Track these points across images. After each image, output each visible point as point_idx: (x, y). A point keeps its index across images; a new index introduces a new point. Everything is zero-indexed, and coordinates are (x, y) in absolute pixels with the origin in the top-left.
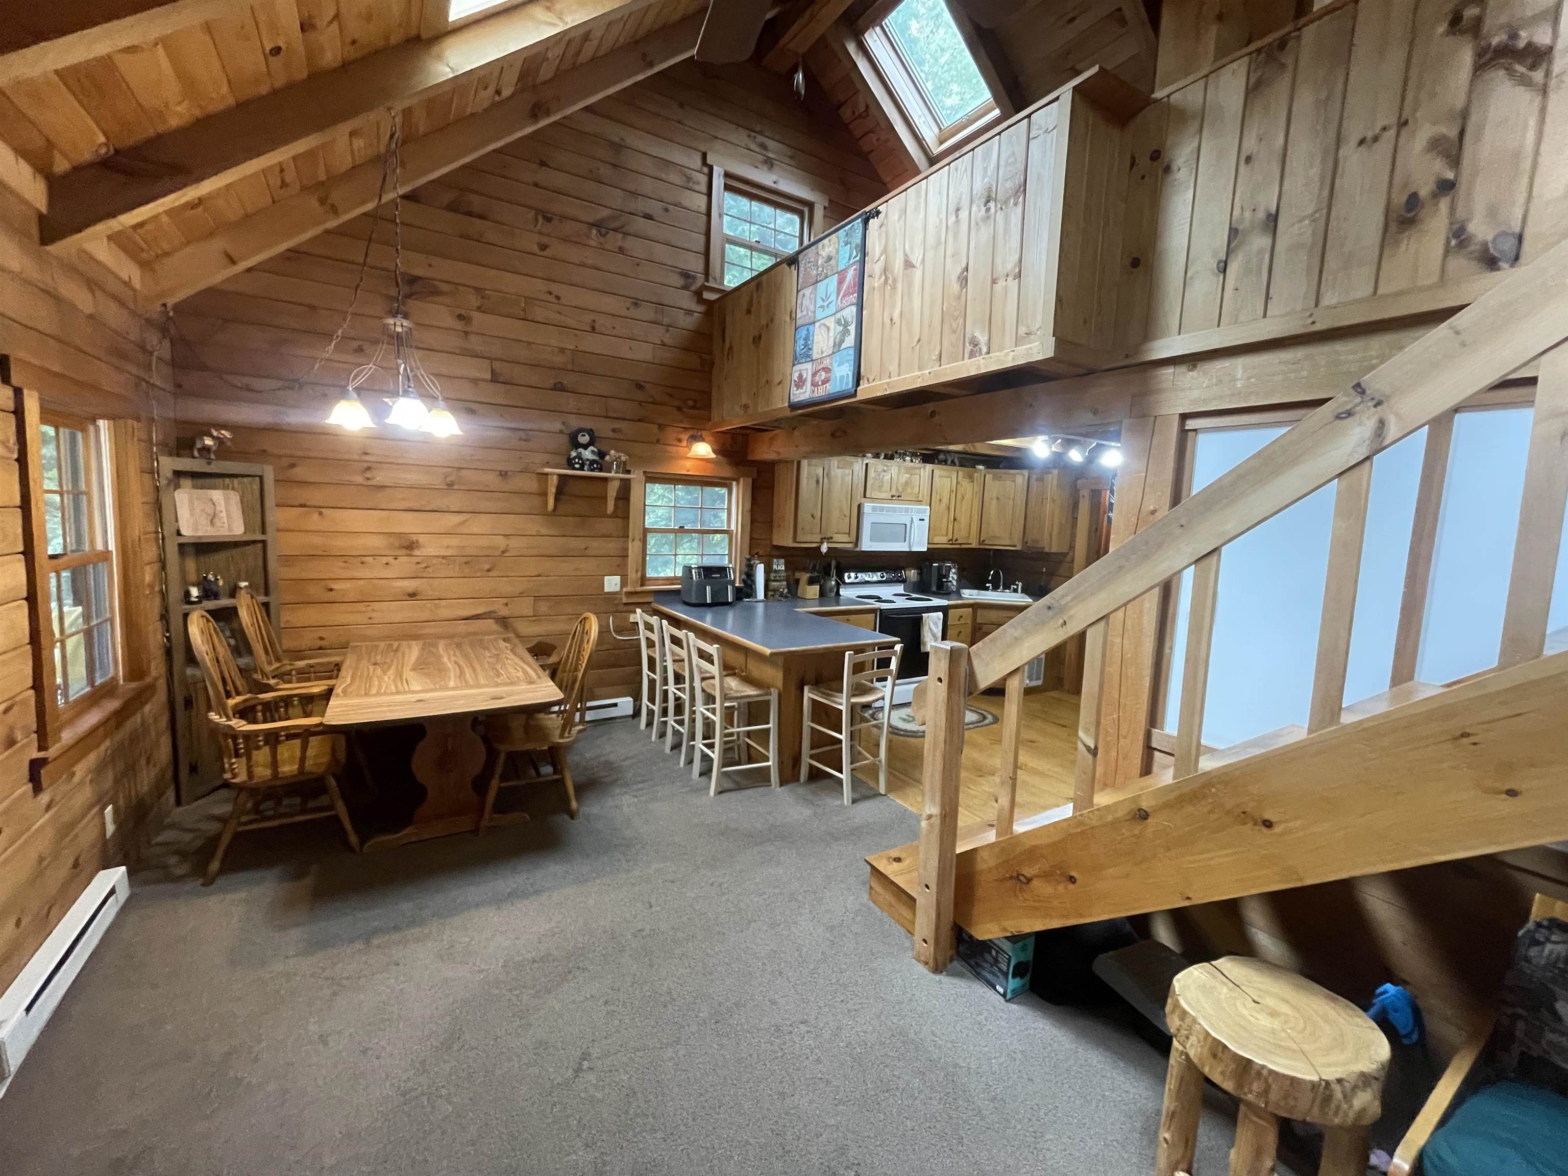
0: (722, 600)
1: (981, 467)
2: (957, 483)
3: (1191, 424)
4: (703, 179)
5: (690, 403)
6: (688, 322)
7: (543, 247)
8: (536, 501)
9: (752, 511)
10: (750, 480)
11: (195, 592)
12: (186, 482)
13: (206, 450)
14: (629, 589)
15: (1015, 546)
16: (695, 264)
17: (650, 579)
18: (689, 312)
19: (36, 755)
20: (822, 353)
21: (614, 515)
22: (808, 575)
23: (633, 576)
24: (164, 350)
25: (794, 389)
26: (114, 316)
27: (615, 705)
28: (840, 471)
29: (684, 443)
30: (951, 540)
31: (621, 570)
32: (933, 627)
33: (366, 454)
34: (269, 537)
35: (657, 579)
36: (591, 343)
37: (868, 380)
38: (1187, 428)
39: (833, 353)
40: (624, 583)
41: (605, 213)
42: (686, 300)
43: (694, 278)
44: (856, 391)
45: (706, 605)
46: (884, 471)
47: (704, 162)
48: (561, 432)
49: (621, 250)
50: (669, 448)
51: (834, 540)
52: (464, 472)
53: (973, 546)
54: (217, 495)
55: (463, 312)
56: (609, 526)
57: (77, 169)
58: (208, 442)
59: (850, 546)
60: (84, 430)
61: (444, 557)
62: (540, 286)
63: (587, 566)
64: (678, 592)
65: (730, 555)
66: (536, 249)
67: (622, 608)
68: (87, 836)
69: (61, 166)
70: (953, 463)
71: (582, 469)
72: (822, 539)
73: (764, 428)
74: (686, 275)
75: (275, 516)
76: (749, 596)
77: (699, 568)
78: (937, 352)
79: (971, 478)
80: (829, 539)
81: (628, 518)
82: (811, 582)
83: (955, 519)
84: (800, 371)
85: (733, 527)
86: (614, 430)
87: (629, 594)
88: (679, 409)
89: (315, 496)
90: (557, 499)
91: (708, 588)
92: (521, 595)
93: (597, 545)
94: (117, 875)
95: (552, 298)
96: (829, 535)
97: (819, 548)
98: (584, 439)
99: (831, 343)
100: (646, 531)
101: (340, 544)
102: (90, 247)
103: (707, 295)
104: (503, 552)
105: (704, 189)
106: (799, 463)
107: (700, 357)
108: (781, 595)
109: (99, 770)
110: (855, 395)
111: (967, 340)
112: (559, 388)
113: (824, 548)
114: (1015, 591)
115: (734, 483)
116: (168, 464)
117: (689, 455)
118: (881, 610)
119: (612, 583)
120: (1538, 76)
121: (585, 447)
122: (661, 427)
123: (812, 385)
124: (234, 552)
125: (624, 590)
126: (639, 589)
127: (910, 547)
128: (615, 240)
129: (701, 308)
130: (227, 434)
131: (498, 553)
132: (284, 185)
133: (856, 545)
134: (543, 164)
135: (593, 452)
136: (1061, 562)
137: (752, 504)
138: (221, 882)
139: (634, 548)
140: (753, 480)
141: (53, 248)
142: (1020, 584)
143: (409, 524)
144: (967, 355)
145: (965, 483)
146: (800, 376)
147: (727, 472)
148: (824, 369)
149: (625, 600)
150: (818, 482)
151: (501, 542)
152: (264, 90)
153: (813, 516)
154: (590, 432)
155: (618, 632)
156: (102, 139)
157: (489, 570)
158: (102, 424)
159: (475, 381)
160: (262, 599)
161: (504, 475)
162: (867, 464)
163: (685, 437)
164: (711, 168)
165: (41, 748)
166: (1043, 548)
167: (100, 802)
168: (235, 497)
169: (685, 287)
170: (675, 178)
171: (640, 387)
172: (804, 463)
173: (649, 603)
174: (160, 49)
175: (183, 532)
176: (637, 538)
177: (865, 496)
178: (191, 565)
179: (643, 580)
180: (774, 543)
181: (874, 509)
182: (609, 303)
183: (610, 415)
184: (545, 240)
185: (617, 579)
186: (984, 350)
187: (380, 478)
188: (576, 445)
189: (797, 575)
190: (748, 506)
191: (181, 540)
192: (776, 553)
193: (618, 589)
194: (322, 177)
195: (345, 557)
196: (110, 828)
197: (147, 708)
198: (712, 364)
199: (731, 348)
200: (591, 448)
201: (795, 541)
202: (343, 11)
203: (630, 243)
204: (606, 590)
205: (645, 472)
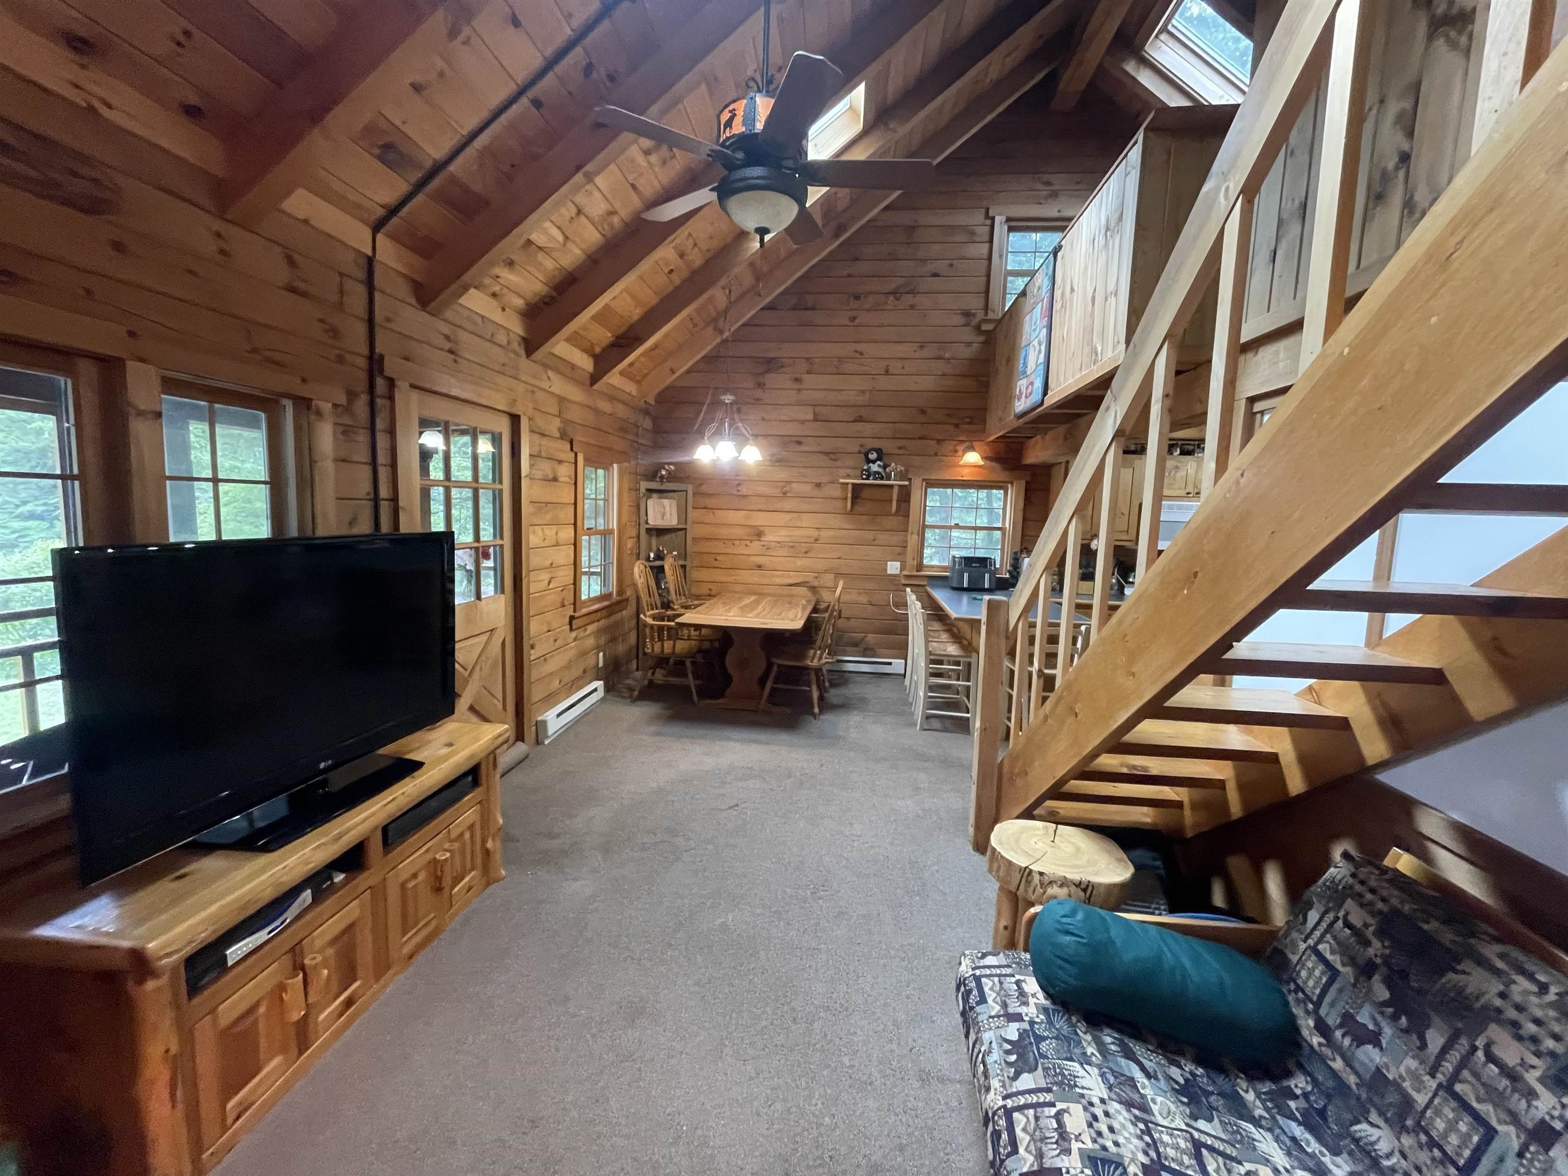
0: (981, 587)
3: (1258, 407)
4: (984, 231)
5: (967, 420)
6: (966, 353)
7: (853, 319)
8: (839, 504)
9: (1025, 510)
10: (1023, 483)
11: (652, 555)
12: (655, 495)
13: (662, 477)
14: (905, 573)
16: (974, 303)
17: (927, 567)
18: (969, 344)
19: (572, 614)
20: (1030, 369)
21: (897, 513)
23: (911, 562)
24: (647, 423)
25: (1018, 403)
26: (621, 411)
27: (890, 664)
29: (960, 453)
31: (900, 556)
33: (738, 475)
34: (688, 527)
35: (933, 567)
36: (885, 383)
37: (1050, 390)
38: (1255, 410)
39: (1035, 369)
40: (903, 568)
41: (900, 281)
42: (968, 335)
43: (974, 315)
44: (1043, 400)
45: (961, 589)
46: (1178, 467)
47: (987, 216)
48: (859, 452)
49: (912, 307)
50: (946, 459)
52: (794, 485)
54: (666, 502)
55: (796, 376)
56: (893, 521)
57: (604, 350)
58: (664, 472)
60: (608, 470)
61: (778, 542)
62: (851, 347)
63: (875, 553)
64: (946, 578)
65: (1002, 550)
66: (847, 322)
67: (902, 588)
68: (591, 662)
69: (598, 350)
72: (1092, 536)
74: (967, 314)
75: (692, 514)
76: (1014, 585)
77: (961, 558)
78: (1081, 361)
81: (908, 516)
82: (1084, 578)
84: (1021, 386)
85: (1007, 526)
86: (900, 448)
87: (908, 577)
88: (957, 426)
89: (710, 502)
90: (853, 503)
91: (966, 575)
92: (826, 571)
93: (883, 537)
94: (599, 684)
95: (858, 355)
98: (873, 456)
99: (1035, 360)
100: (924, 526)
101: (724, 532)
102: (611, 381)
103: (985, 327)
104: (816, 540)
105: (987, 238)
107: (977, 380)
109: (598, 633)
110: (1044, 403)
111: (1093, 351)
112: (860, 419)
113: (1094, 545)
115: (1009, 485)
116: (644, 485)
117: (962, 463)
119: (893, 568)
120: (1464, 40)
121: (874, 462)
122: (939, 442)
123: (1025, 397)
124: (673, 535)
125: (903, 573)
126: (915, 573)
128: (909, 299)
129: (982, 338)
130: (672, 467)
131: (812, 540)
132: (695, 325)
134: (857, 259)
135: (879, 465)
137: (1025, 505)
138: (639, 703)
139: (913, 540)
140: (1027, 483)
141: (596, 387)
143: (760, 519)
144: (1092, 364)
146: (1021, 391)
147: (1002, 476)
148: (1030, 383)
149: (903, 582)
151: (815, 533)
152: (670, 289)
155: (897, 606)
156: (610, 335)
157: (806, 553)
158: (615, 466)
159: (803, 422)
160: (682, 562)
161: (818, 485)
163: (960, 448)
164: (993, 219)
165: (575, 611)
167: (598, 648)
168: (674, 503)
169: (967, 325)
170: (959, 238)
171: (923, 412)
173: (924, 586)
174: (624, 294)
175: (650, 522)
176: (915, 531)
178: (654, 541)
179: (920, 566)
182: (901, 350)
183: (897, 436)
184: (853, 313)
185: (897, 564)
187: (744, 490)
188: (869, 461)
190: (1021, 505)
191: (648, 526)
193: (898, 572)
194: (714, 314)
195: (724, 540)
196: (601, 664)
197: (624, 612)
198: (988, 385)
200: (879, 462)
202: (698, 242)
203: (920, 300)
204: (889, 572)
205: (924, 480)
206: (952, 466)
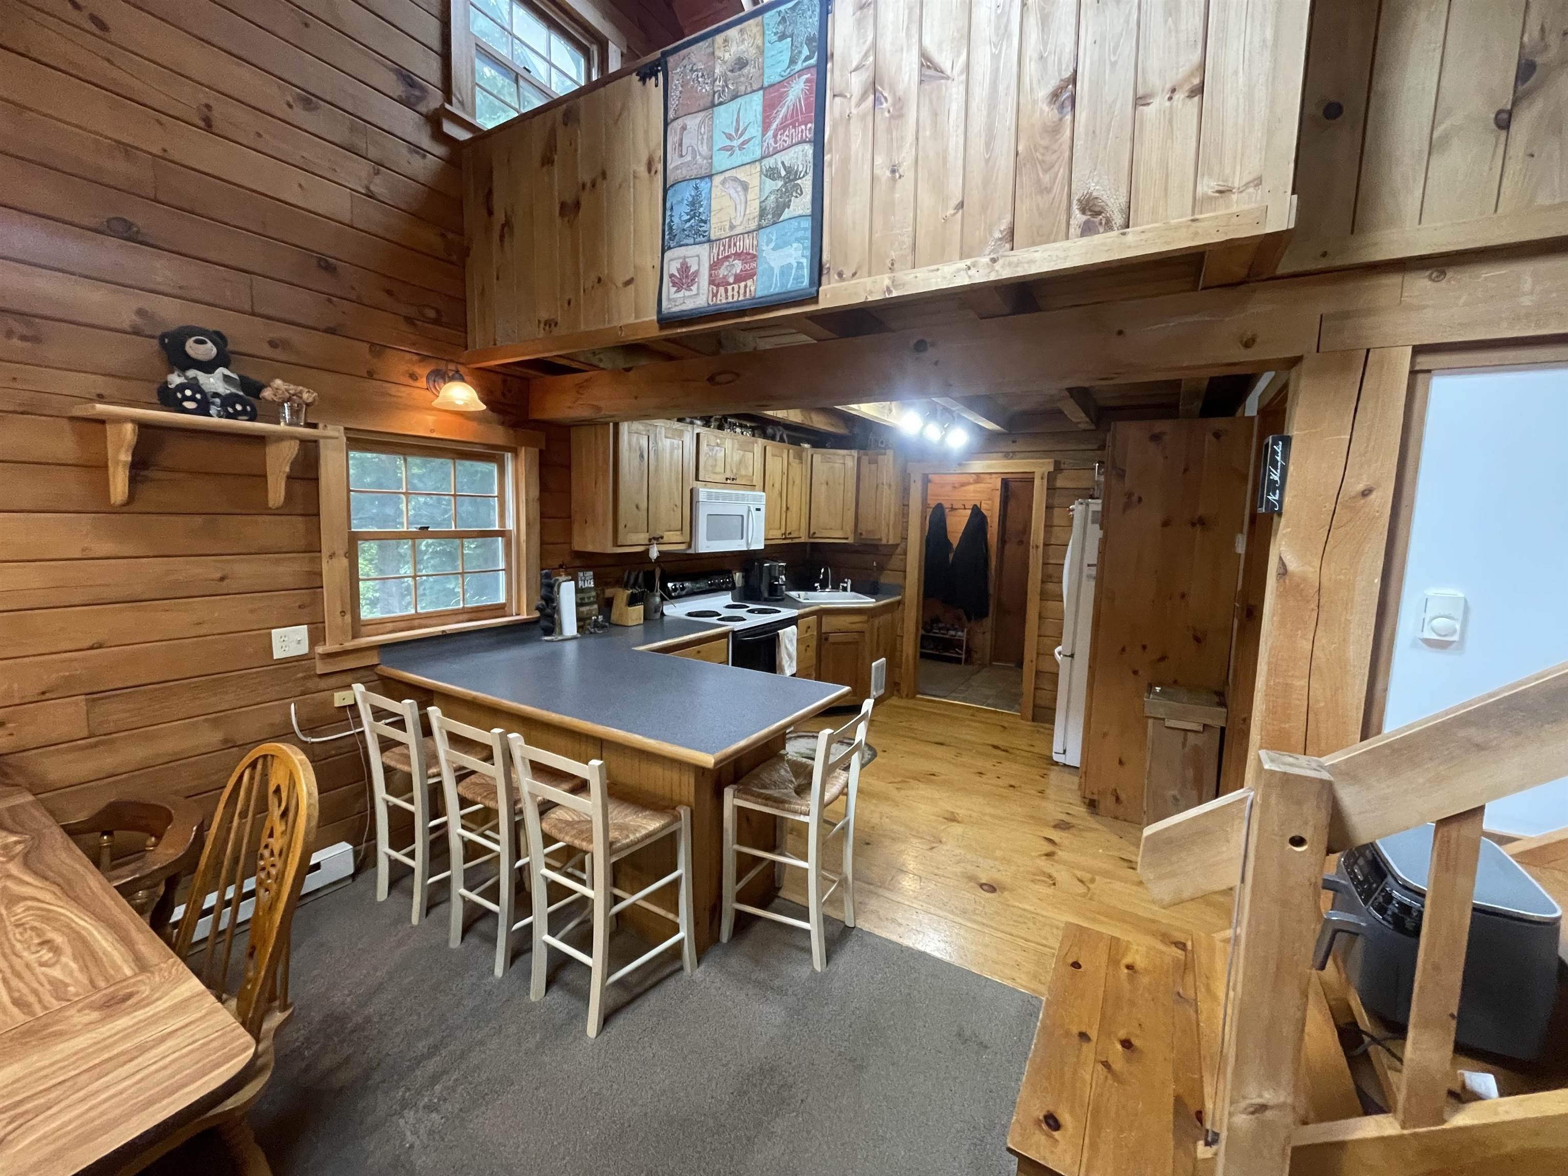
1: (806, 446)
2: (788, 463)
5: (431, 314)
8: (71, 481)
9: (542, 500)
10: (536, 450)
15: (847, 539)
17: (370, 624)
18: (416, 149)
20: (732, 227)
21: (287, 509)
22: (629, 592)
23: (334, 621)
25: (669, 290)
28: (668, 442)
29: (422, 383)
30: (785, 534)
31: (307, 614)
32: (789, 646)
35: (382, 622)
36: (206, 153)
37: (840, 275)
39: (760, 227)
40: (316, 638)
42: (411, 126)
43: (423, 89)
44: (818, 292)
46: (718, 445)
48: (137, 331)
50: (393, 389)
51: (665, 540)
53: (802, 540)
56: (276, 530)
59: (682, 547)
63: (229, 612)
65: (506, 571)
67: (318, 683)
70: (782, 440)
71: (203, 410)
72: (650, 540)
73: (574, 365)
74: (408, 80)
76: (549, 631)
78: (1004, 224)
79: (799, 457)
80: (658, 539)
81: (318, 514)
82: (633, 601)
83: (787, 508)
84: (685, 258)
85: (510, 525)
86: (273, 344)
87: (329, 656)
88: (409, 320)
90: (133, 480)
92: (45, 697)
93: (248, 570)
96: (658, 533)
97: (647, 551)
99: (754, 208)
100: (354, 539)
103: (450, 128)
106: (616, 426)
107: (443, 236)
108: (596, 624)
110: (815, 299)
111: (1075, 202)
112: (122, 230)
113: (654, 553)
114: (845, 589)
115: (509, 456)
117: (436, 403)
118: (734, 632)
119: (290, 641)
121: (208, 367)
122: (377, 349)
123: (712, 282)
125: (320, 650)
126: (350, 644)
127: (748, 544)
129: (440, 150)
133: (690, 546)
135: (226, 378)
136: (890, 555)
137: (541, 491)
139: (333, 569)
140: (542, 452)
142: (849, 582)
144: (1074, 230)
145: (795, 463)
146: (685, 268)
147: (498, 435)
148: (738, 255)
149: (320, 668)
150: (642, 456)
153: (637, 507)
154: (219, 338)
155: (311, 729)
162: (698, 435)
163: (423, 371)
166: (880, 540)
169: (408, 103)
171: (327, 266)
172: (624, 427)
173: (375, 667)
176: (337, 551)
177: (697, 479)
179: (357, 627)
180: (577, 547)
181: (709, 496)
182: (243, 80)
183: (263, 310)
185: (302, 632)
186: (1118, 219)
189: (609, 592)
190: (535, 492)
192: (577, 563)
193: (304, 649)
198: (465, 252)
199: (507, 224)
200: (222, 370)
201: (616, 544)
204: (278, 654)
205: (346, 429)
206: (407, 408)
